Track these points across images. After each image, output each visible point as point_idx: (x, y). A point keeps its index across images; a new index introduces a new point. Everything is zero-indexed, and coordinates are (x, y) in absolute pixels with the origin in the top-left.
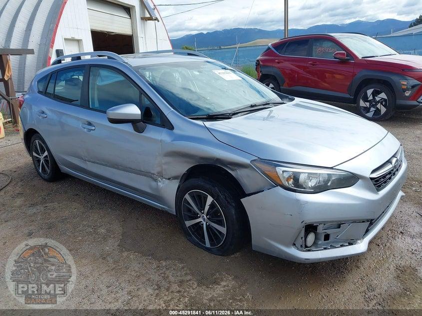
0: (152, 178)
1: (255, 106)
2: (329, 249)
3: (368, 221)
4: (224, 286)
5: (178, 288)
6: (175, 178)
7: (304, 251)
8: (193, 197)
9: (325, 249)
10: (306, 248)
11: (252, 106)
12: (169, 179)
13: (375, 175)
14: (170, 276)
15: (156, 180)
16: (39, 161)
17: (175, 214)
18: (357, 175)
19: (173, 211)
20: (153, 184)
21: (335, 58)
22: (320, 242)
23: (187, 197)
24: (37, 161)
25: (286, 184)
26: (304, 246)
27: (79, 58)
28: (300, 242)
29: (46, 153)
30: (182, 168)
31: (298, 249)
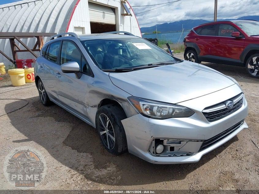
0: (84, 105)
1: (152, 65)
2: (172, 156)
3: (202, 141)
4: (108, 170)
5: (82, 168)
6: (95, 106)
7: (155, 156)
8: (102, 117)
9: (170, 156)
10: (156, 154)
11: (149, 65)
12: (92, 107)
13: (208, 111)
14: (82, 161)
15: (86, 107)
16: (41, 94)
17: (95, 128)
18: (194, 110)
19: (94, 126)
20: (85, 109)
21: (232, 36)
22: (167, 152)
23: (100, 117)
24: (40, 93)
25: (145, 113)
26: (155, 153)
27: (61, 36)
28: (152, 150)
29: (44, 90)
30: (98, 101)
31: (151, 154)
